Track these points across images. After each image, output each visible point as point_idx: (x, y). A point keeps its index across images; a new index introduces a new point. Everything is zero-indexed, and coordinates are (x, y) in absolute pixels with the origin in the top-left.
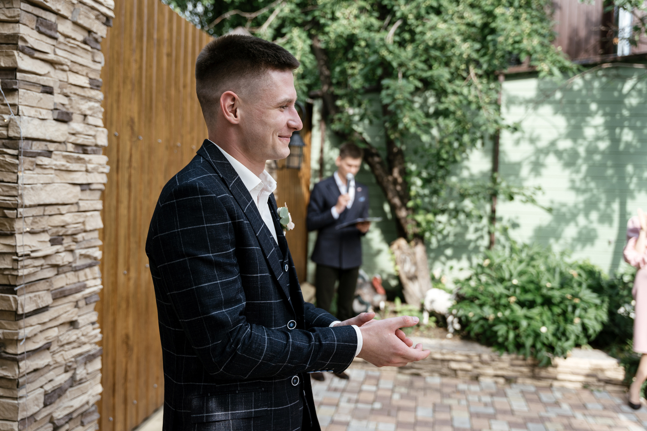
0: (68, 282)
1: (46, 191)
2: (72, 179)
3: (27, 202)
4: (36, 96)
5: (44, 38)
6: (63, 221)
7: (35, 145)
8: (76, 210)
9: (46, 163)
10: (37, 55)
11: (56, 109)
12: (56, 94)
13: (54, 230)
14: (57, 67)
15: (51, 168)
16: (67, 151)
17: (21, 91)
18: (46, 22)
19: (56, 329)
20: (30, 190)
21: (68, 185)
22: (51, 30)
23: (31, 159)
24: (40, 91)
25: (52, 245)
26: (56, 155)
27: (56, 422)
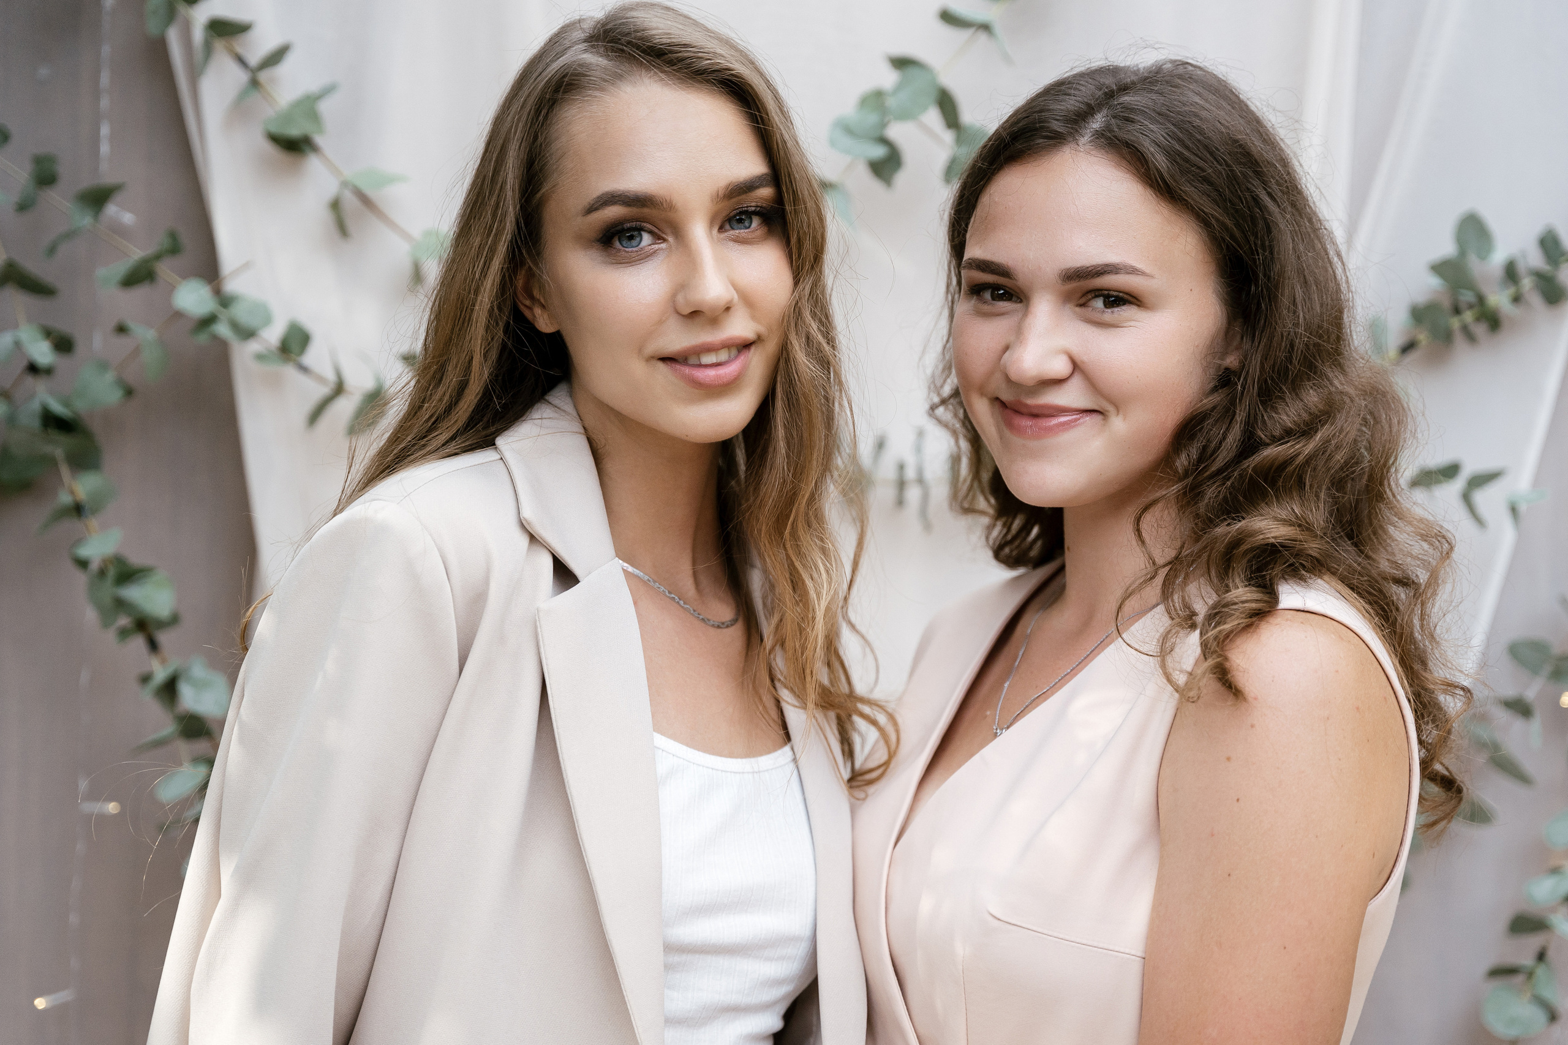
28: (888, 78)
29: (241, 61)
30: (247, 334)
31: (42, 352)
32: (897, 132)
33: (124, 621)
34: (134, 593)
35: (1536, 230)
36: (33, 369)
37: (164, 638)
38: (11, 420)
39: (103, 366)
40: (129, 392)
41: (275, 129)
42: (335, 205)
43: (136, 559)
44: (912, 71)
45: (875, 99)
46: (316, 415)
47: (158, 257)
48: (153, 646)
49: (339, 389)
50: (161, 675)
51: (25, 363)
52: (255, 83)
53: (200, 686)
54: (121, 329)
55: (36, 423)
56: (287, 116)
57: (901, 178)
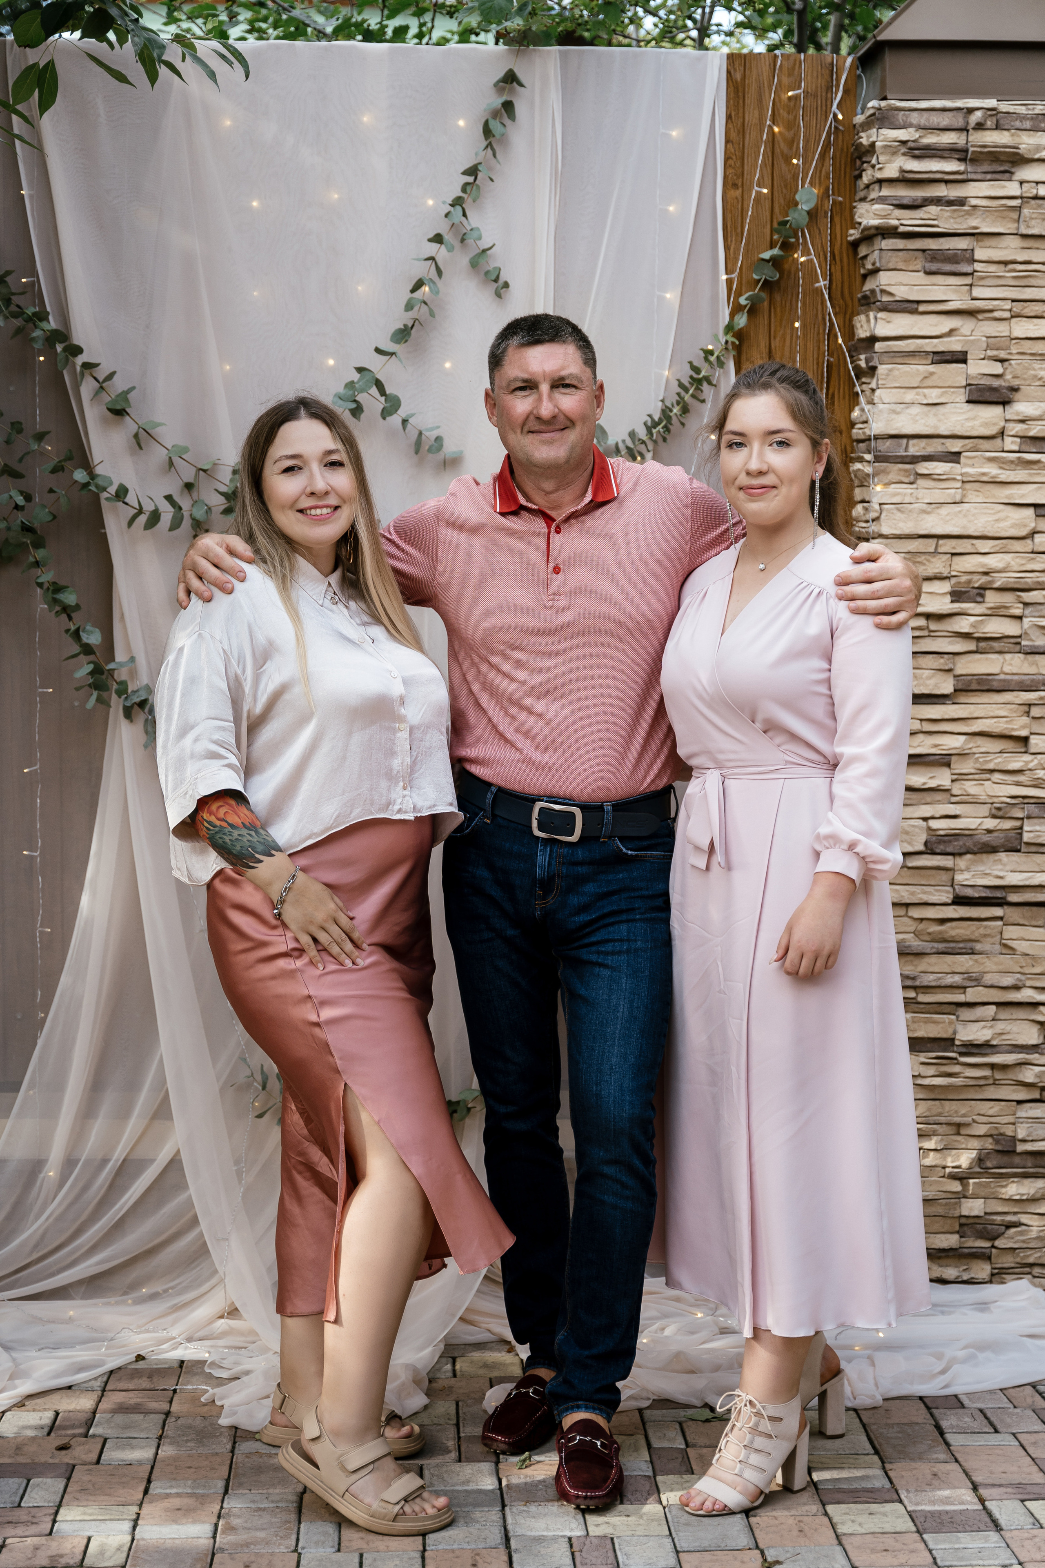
0: (1007, 669)
1: (938, 514)
2: (1007, 497)
3: (885, 530)
4: (918, 370)
5: (940, 279)
6: (984, 565)
7: (914, 445)
8: (1029, 549)
9: (938, 471)
10: (922, 308)
11: (970, 385)
12: (969, 362)
13: (964, 578)
14: (980, 317)
15: (954, 479)
16: (1003, 451)
17: (882, 369)
18: (943, 254)
19: (963, 738)
20: (895, 511)
21: (1002, 507)
22: (957, 263)
23: (900, 466)
24: (930, 362)
25: (952, 602)
26: (967, 457)
27: (956, 887)
28: (356, 376)
29: (95, 379)
30: (104, 489)
31: (20, 500)
32: (361, 398)
33: (58, 608)
34: (61, 596)
35: (630, 429)
36: (17, 507)
37: (73, 615)
38: (9, 529)
39: (44, 506)
40: (55, 517)
41: (110, 407)
42: (136, 436)
43: (62, 583)
44: (366, 372)
45: (350, 385)
46: (131, 523)
47: (65, 460)
48: (70, 618)
49: (140, 511)
50: (73, 628)
51: (13, 505)
52: (102, 387)
53: (90, 633)
54: (51, 491)
55: (20, 529)
56: (114, 401)
57: (363, 416)
